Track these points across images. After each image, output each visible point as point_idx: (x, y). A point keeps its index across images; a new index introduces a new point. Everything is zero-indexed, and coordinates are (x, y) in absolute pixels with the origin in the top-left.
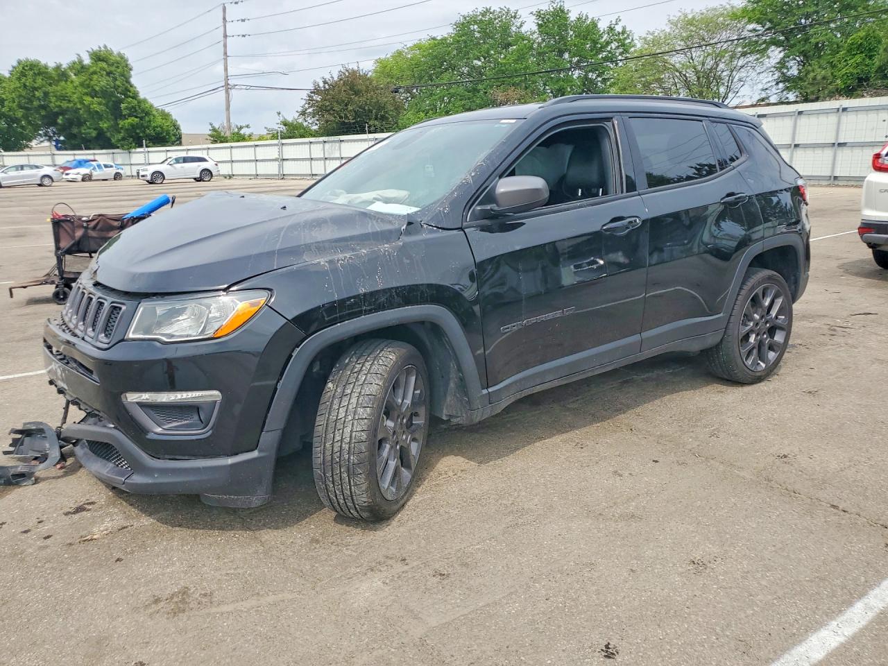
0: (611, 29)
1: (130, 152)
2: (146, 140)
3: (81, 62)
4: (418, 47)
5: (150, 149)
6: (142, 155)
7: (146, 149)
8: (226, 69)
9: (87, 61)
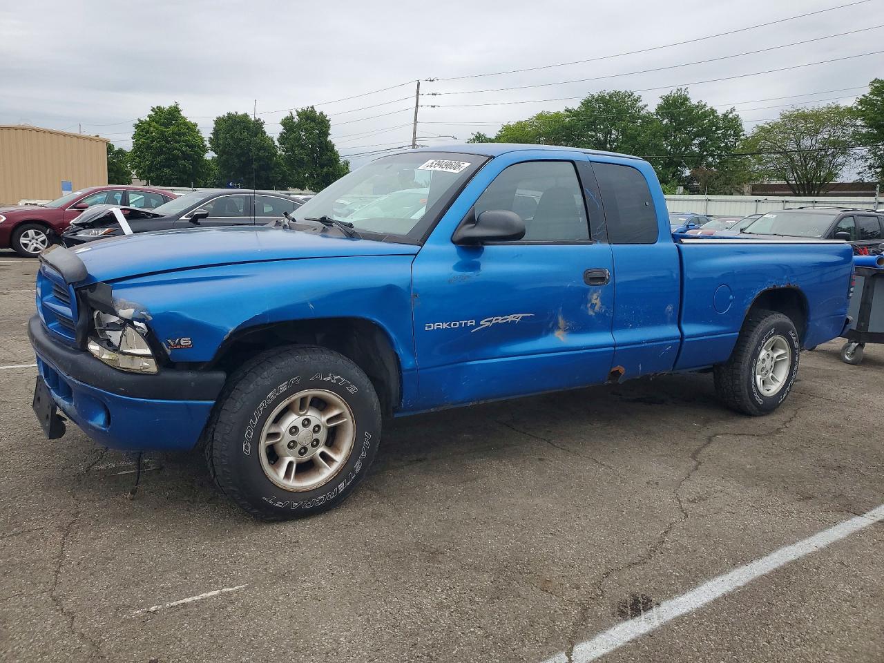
0: (725, 116)
3: (292, 118)
8: (415, 133)
9: (296, 119)
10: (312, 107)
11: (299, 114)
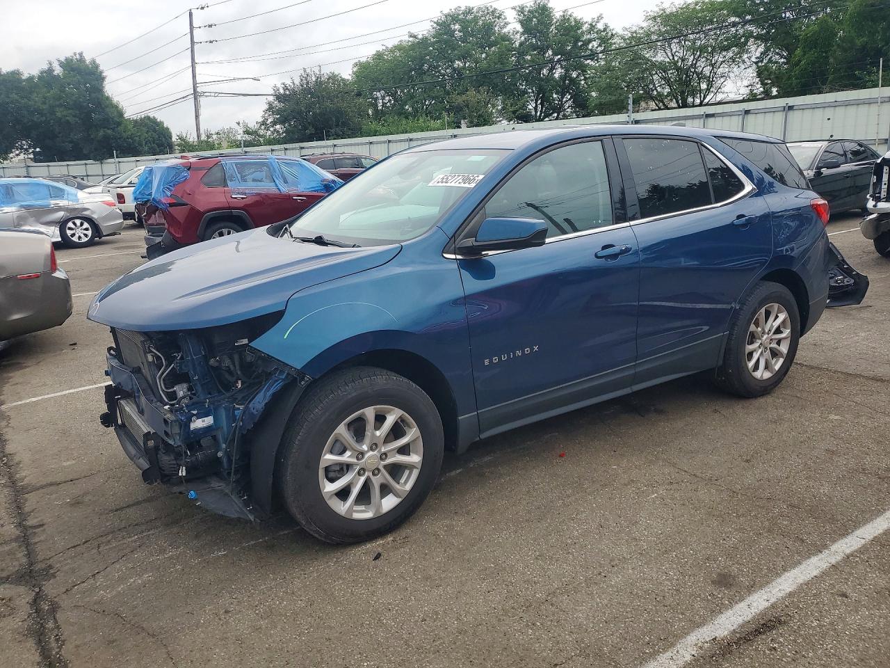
0: (592, 27)
1: (102, 163)
2: (116, 151)
3: (50, 71)
4: (399, 48)
5: (120, 160)
6: (113, 165)
7: (117, 160)
8: (194, 76)
9: (58, 71)
10: (81, 54)
11: (61, 64)
